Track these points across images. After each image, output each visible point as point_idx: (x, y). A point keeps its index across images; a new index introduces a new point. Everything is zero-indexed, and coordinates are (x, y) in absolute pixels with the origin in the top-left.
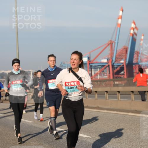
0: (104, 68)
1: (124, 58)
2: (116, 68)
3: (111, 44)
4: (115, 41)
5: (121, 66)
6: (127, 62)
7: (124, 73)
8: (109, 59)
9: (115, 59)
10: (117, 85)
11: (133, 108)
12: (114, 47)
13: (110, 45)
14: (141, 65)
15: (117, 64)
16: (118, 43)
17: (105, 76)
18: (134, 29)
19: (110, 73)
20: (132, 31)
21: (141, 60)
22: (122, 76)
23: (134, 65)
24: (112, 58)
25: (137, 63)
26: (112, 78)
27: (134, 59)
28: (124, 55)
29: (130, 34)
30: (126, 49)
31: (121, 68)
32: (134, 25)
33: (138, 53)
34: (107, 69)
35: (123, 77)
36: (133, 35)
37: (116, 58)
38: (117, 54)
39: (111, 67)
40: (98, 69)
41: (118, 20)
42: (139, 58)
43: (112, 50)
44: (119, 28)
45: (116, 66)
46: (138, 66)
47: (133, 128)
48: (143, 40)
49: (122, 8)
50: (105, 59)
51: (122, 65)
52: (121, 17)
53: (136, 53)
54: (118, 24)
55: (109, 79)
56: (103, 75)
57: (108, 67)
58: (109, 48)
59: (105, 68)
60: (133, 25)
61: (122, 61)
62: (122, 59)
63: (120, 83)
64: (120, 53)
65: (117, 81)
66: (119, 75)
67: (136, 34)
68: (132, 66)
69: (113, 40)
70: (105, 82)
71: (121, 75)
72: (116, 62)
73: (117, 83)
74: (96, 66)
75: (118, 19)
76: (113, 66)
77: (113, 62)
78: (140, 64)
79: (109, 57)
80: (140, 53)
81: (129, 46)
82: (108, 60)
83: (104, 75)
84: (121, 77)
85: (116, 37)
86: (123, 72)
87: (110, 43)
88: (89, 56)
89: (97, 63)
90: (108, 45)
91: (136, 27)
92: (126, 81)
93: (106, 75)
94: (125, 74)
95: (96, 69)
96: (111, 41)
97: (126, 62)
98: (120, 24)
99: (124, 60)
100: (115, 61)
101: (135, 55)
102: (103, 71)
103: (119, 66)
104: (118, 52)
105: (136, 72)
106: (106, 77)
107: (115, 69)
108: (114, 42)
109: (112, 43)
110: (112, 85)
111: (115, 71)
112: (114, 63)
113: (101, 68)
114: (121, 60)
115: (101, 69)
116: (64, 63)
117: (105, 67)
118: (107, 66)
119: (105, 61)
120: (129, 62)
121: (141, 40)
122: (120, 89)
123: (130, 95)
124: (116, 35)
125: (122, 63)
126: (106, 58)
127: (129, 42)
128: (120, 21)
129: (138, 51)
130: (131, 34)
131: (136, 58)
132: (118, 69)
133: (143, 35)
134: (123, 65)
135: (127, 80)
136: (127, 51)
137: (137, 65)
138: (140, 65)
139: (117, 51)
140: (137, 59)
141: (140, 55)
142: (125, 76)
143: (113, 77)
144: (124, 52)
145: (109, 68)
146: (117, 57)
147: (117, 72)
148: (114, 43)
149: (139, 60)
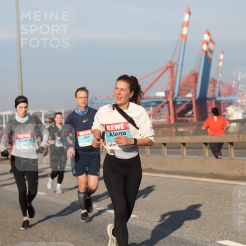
0: (160, 105)
1: (192, 90)
2: (180, 105)
3: (171, 67)
4: (178, 61)
5: (187, 103)
6: (197, 97)
7: (193, 113)
8: (169, 92)
9: (179, 92)
10: (182, 134)
11: (207, 170)
12: (177, 71)
13: (170, 69)
14: (220, 101)
15: (182, 99)
16: (182, 65)
17: (162, 118)
18: (207, 43)
19: (169, 114)
20: (205, 47)
21: (219, 93)
22: (190, 119)
23: (208, 102)
24: (173, 90)
25: (214, 98)
26: (172, 121)
27: (209, 91)
28: (192, 84)
29: (202, 52)
30: (196, 76)
31: (187, 105)
32: (209, 37)
33: (214, 81)
34: (166, 107)
35: (192, 120)
36: (206, 53)
37: (180, 89)
38: (181, 84)
39: (171, 104)
40: (151, 108)
41: (183, 28)
42: (217, 90)
43: (173, 76)
44: (184, 41)
45: (179, 103)
46: (215, 103)
47: (207, 202)
48: (222, 60)
49: (189, 9)
50: (161, 91)
51: (189, 100)
52: (187, 24)
53: (211, 82)
54: (182, 35)
55: (168, 123)
56: (158, 117)
57: (166, 105)
58: (168, 73)
59: (162, 106)
60: (206, 37)
61: (190, 95)
62: (188, 91)
63: (186, 130)
64: (186, 81)
65: (181, 126)
66: (184, 117)
67: (211, 52)
68: (206, 102)
70: (163, 129)
71: (187, 117)
72: (180, 97)
73: (181, 130)
74: (147, 103)
75: (183, 26)
76: (174, 102)
77: (175, 96)
78: (218, 99)
79: (169, 88)
80: (218, 81)
81: (200, 70)
82: (166, 92)
83: (160, 118)
84: (187, 121)
85: (179, 56)
86: (190, 113)
87: (169, 65)
89: (148, 98)
90: (167, 69)
91: (211, 40)
92: (195, 127)
93: (164, 118)
94: (195, 115)
95: (148, 108)
96: (171, 62)
97: (195, 96)
98: (186, 36)
99: (192, 94)
100: (178, 95)
101: (210, 86)
102: (159, 111)
103: (185, 102)
104: (183, 80)
106: (164, 120)
107: (178, 108)
108: (176, 63)
109: (173, 66)
110: (174, 134)
111: (178, 110)
112: (176, 99)
113: (156, 106)
114: (188, 93)
115: (155, 108)
116: (96, 99)
117: (162, 104)
118: (165, 103)
119: (162, 94)
120: (200, 96)
121: (220, 60)
122: (186, 139)
123: (202, 148)
124: (179, 53)
125: (190, 98)
126: (164, 89)
128: (185, 30)
129: (215, 78)
130: (203, 50)
131: (211, 91)
132: (183, 107)
133: (223, 53)
134: (191, 102)
135: (197, 125)
136: (196, 79)
137: (213, 101)
138: (218, 101)
139: (180, 78)
140: (214, 91)
141: (217, 85)
142: (195, 119)
143: (176, 121)
144: (192, 80)
145: (169, 106)
146: (181, 87)
147: (181, 113)
148: (175, 66)
149: (217, 93)
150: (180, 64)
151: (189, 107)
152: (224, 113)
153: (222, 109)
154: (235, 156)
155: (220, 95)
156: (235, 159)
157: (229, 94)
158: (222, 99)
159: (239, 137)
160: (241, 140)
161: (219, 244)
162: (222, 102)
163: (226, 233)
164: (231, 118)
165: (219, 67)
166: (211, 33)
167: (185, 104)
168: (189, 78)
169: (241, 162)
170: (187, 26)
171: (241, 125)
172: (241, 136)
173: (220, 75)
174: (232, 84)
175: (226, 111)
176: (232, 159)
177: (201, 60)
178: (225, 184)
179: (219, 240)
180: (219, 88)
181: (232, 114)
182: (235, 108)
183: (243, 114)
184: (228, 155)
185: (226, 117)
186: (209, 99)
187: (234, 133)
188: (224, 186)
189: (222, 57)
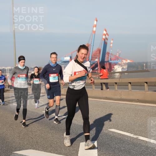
1: (98, 58)
4: (91, 44)
5: (96, 64)
6: (100, 61)
7: (98, 69)
11: (104, 96)
12: (91, 49)
15: (93, 62)
16: (93, 45)
18: (105, 35)
20: (104, 37)
21: (111, 59)
23: (105, 63)
24: (89, 57)
25: (108, 61)
27: (106, 58)
28: (98, 55)
30: (100, 51)
31: (95, 65)
33: (108, 53)
35: (98, 72)
36: (105, 40)
37: (92, 57)
38: (93, 54)
42: (110, 57)
44: (94, 34)
46: (109, 64)
47: (104, 111)
49: (96, 19)
51: (96, 62)
52: (96, 26)
53: (107, 54)
54: (93, 31)
60: (105, 32)
61: (97, 60)
62: (96, 58)
64: (95, 53)
67: (107, 39)
69: (89, 43)
71: (95, 70)
72: (92, 61)
75: (94, 27)
78: (110, 62)
80: (110, 53)
81: (101, 48)
84: (95, 72)
85: (92, 42)
86: (97, 68)
88: (71, 56)
91: (107, 34)
94: (99, 69)
98: (95, 31)
99: (98, 59)
100: (91, 60)
101: (107, 55)
104: (94, 52)
105: (107, 68)
108: (90, 45)
120: (102, 60)
121: (111, 44)
124: (92, 39)
125: (97, 61)
127: (102, 45)
128: (95, 29)
129: (109, 52)
130: (103, 39)
131: (107, 58)
133: (113, 40)
134: (97, 63)
137: (108, 63)
139: (92, 52)
140: (108, 58)
141: (110, 55)
144: (98, 53)
148: (90, 46)
149: (109, 59)
150: (92, 45)
151: (96, 66)
152: (113, 69)
153: (112, 67)
154: (118, 89)
155: (111, 60)
156: (117, 91)
157: (115, 60)
158: (112, 62)
159: (120, 80)
160: (120, 81)
161: (109, 131)
162: (112, 63)
163: (112, 126)
164: (116, 71)
165: (110, 46)
166: (107, 30)
167: (94, 64)
168: (96, 52)
169: (120, 92)
170: (96, 27)
171: (121, 74)
172: (121, 79)
173: (111, 50)
174: (117, 55)
175: (114, 67)
176: (116, 90)
177: (102, 43)
178: (113, 102)
179: (109, 129)
180: (111, 56)
181: (117, 69)
182: (118, 66)
183: (122, 69)
184: (114, 88)
185: (114, 70)
186: (106, 62)
187: (117, 78)
188: (112, 103)
189: (112, 42)
